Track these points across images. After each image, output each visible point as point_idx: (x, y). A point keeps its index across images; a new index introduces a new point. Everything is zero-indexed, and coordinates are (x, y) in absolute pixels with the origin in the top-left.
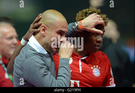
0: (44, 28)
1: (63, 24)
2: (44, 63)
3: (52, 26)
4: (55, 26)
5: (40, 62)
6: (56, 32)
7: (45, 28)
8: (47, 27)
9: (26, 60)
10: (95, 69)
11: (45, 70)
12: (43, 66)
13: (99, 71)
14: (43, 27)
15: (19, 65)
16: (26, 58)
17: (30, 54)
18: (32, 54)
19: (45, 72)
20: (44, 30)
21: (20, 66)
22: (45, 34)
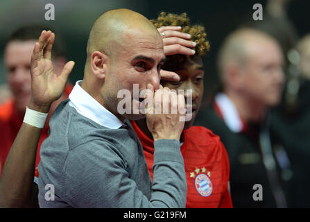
0: (99, 60)
1: (143, 41)
2: (119, 159)
3: (116, 50)
4: (125, 50)
5: (109, 158)
6: (129, 64)
7: (100, 58)
8: (106, 54)
9: (72, 155)
10: (198, 177)
11: (122, 179)
12: (116, 167)
13: (209, 182)
14: (96, 57)
15: (54, 168)
16: (71, 149)
17: (80, 137)
18: (85, 137)
19: (121, 185)
20: (99, 64)
21: (57, 169)
22: (103, 76)
